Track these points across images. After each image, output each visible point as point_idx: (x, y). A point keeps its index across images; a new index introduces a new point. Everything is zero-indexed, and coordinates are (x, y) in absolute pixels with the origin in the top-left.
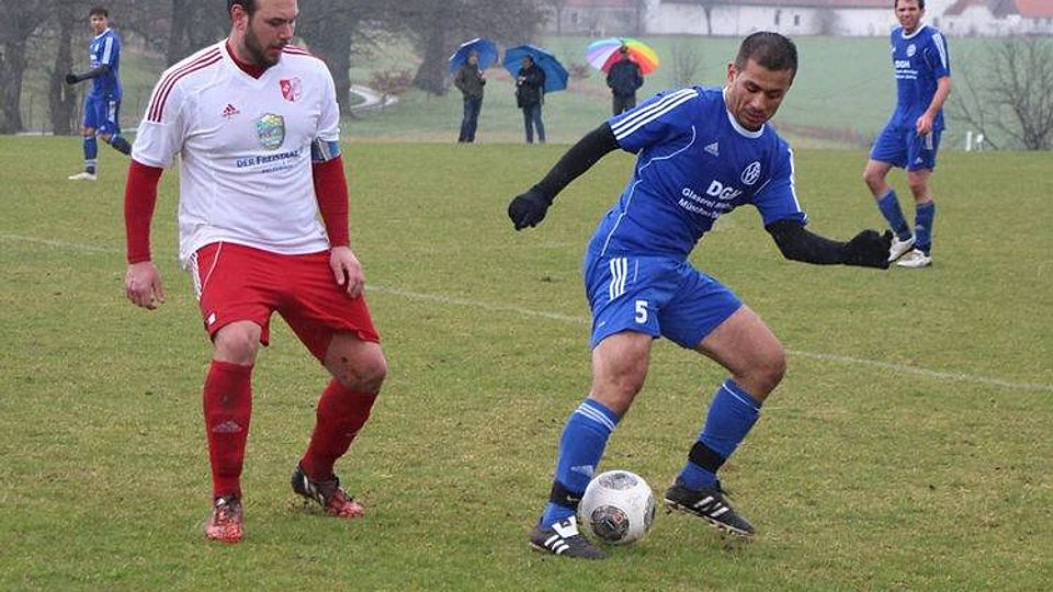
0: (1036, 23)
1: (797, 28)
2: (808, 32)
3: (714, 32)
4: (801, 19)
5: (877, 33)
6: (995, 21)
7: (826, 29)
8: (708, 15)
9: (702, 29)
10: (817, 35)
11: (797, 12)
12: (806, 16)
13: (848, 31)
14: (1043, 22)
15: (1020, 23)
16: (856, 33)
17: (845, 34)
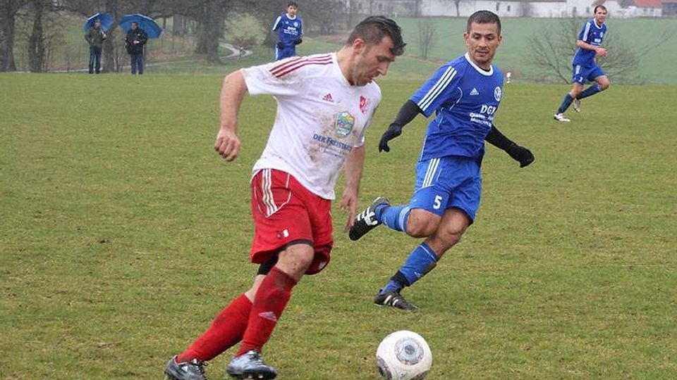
0: (645, 10)
1: (508, 13)
2: (515, 15)
3: (461, 15)
4: (511, 8)
5: (553, 16)
6: (621, 10)
7: (525, 13)
8: (457, 6)
9: (453, 13)
10: (520, 17)
11: (509, 4)
12: (514, 6)
13: (537, 14)
14: (649, 10)
15: (635, 11)
16: (542, 16)
17: (535, 17)
